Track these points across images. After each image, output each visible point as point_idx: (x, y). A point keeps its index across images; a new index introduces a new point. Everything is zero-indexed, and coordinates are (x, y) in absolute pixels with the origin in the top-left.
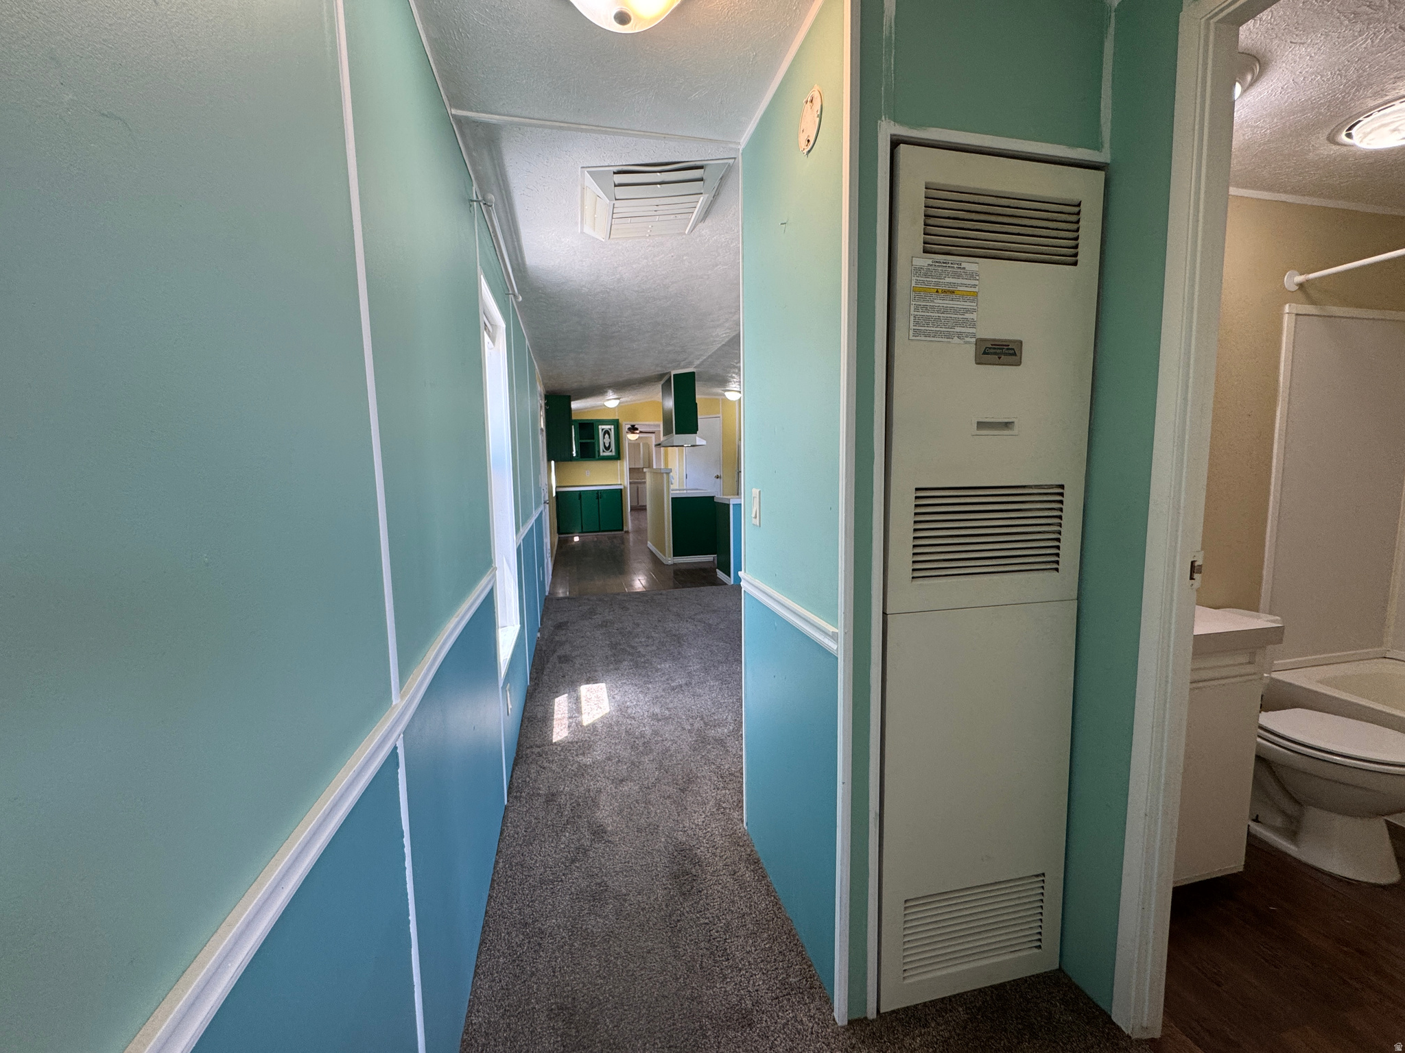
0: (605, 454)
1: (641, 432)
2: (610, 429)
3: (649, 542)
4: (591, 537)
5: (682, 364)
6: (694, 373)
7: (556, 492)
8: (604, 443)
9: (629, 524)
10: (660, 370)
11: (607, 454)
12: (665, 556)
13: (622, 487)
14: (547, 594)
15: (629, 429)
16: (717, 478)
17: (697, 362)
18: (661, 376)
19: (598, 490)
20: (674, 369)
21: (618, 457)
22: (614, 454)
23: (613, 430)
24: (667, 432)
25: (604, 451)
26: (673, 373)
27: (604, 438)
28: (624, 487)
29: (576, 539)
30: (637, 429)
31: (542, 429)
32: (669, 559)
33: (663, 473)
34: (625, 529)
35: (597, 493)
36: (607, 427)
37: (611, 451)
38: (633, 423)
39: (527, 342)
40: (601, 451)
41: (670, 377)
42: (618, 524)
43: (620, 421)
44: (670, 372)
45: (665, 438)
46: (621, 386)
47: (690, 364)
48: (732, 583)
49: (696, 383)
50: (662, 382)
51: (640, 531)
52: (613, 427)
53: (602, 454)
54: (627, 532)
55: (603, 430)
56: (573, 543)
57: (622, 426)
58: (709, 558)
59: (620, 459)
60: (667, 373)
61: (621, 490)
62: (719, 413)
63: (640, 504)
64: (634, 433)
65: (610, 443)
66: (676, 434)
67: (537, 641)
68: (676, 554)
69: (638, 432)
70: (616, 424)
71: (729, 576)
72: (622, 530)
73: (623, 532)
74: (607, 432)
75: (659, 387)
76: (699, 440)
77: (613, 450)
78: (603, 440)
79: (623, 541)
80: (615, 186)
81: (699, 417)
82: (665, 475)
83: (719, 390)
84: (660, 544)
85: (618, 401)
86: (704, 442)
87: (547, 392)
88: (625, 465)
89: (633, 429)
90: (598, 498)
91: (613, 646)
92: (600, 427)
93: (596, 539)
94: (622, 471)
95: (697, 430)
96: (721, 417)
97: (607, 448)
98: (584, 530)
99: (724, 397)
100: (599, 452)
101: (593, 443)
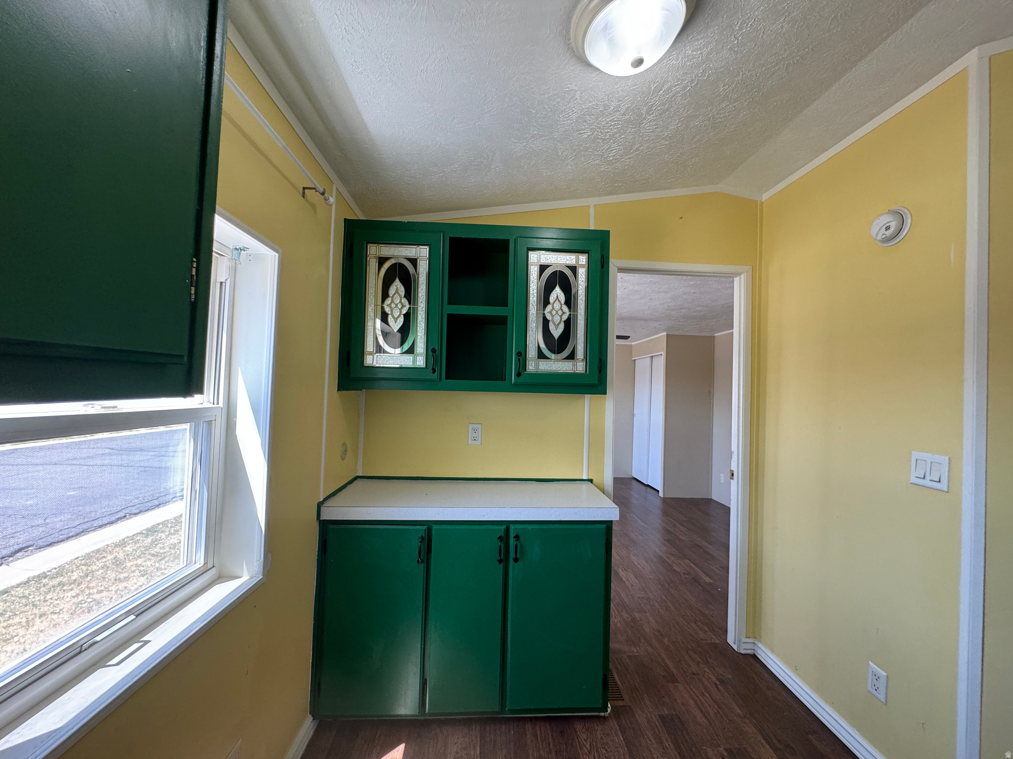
0: (545, 366)
2: (574, 269)
8: (546, 322)
11: (556, 365)
21: (592, 381)
23: (582, 273)
25: (541, 356)
27: (546, 302)
36: (558, 260)
40: (532, 353)
52: (583, 259)
53: (533, 365)
55: (542, 268)
59: (599, 393)
61: (608, 524)
65: (567, 323)
90: (504, 560)
92: (534, 257)
97: (556, 345)
100: (522, 356)
101: (502, 321)
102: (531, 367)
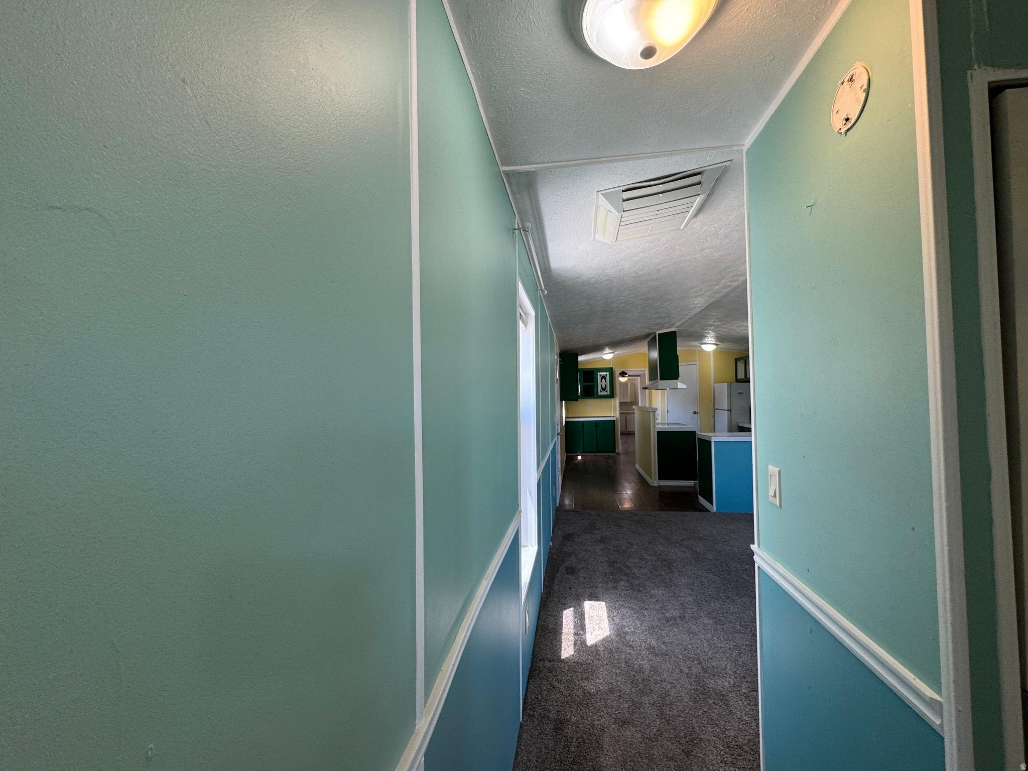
0: (602, 393)
1: (629, 376)
2: (606, 375)
3: (636, 464)
4: (590, 456)
5: (666, 326)
6: (676, 331)
7: (565, 422)
8: (601, 385)
9: (620, 448)
10: (647, 331)
11: (604, 393)
12: (651, 479)
13: (615, 419)
14: (558, 505)
15: (620, 374)
16: (695, 413)
17: (678, 324)
18: (647, 336)
19: (596, 421)
20: (659, 330)
21: (612, 396)
22: (609, 393)
23: (608, 376)
24: (653, 377)
25: (601, 391)
26: (658, 332)
27: (601, 382)
28: (617, 419)
29: (579, 458)
30: (626, 374)
31: (557, 380)
32: (655, 482)
33: (650, 412)
34: (617, 451)
35: (596, 423)
36: (603, 374)
37: (607, 391)
38: (623, 370)
39: (549, 319)
40: (599, 391)
41: (656, 335)
42: (612, 448)
43: (614, 369)
44: (656, 332)
45: (650, 383)
46: (614, 344)
47: (672, 325)
48: (715, 510)
49: (677, 338)
50: (648, 340)
51: (630, 453)
52: (608, 373)
53: (600, 393)
54: (618, 454)
55: (600, 375)
56: (578, 461)
57: (615, 372)
58: (690, 483)
59: (613, 397)
60: (653, 333)
61: (614, 421)
62: (696, 361)
63: (628, 430)
64: (624, 377)
65: (606, 385)
66: (660, 380)
67: (550, 549)
68: (661, 478)
69: (627, 376)
70: (610, 371)
71: (712, 504)
72: (615, 452)
73: (616, 454)
74: (604, 377)
75: (646, 343)
76: (680, 385)
77: (608, 390)
78: (601, 383)
79: (615, 462)
80: (624, 201)
81: (679, 364)
82: (651, 413)
83: (696, 343)
84: (648, 468)
85: (613, 354)
86: (684, 386)
87: (561, 351)
88: (616, 402)
89: (623, 374)
90: (596, 427)
91: (611, 563)
92: (598, 373)
93: (594, 459)
94: (615, 407)
95: (679, 377)
96: (698, 364)
97: (604, 389)
98: (585, 451)
99: (700, 348)
100: (597, 392)
101: (594, 385)
102: (599, 394)
